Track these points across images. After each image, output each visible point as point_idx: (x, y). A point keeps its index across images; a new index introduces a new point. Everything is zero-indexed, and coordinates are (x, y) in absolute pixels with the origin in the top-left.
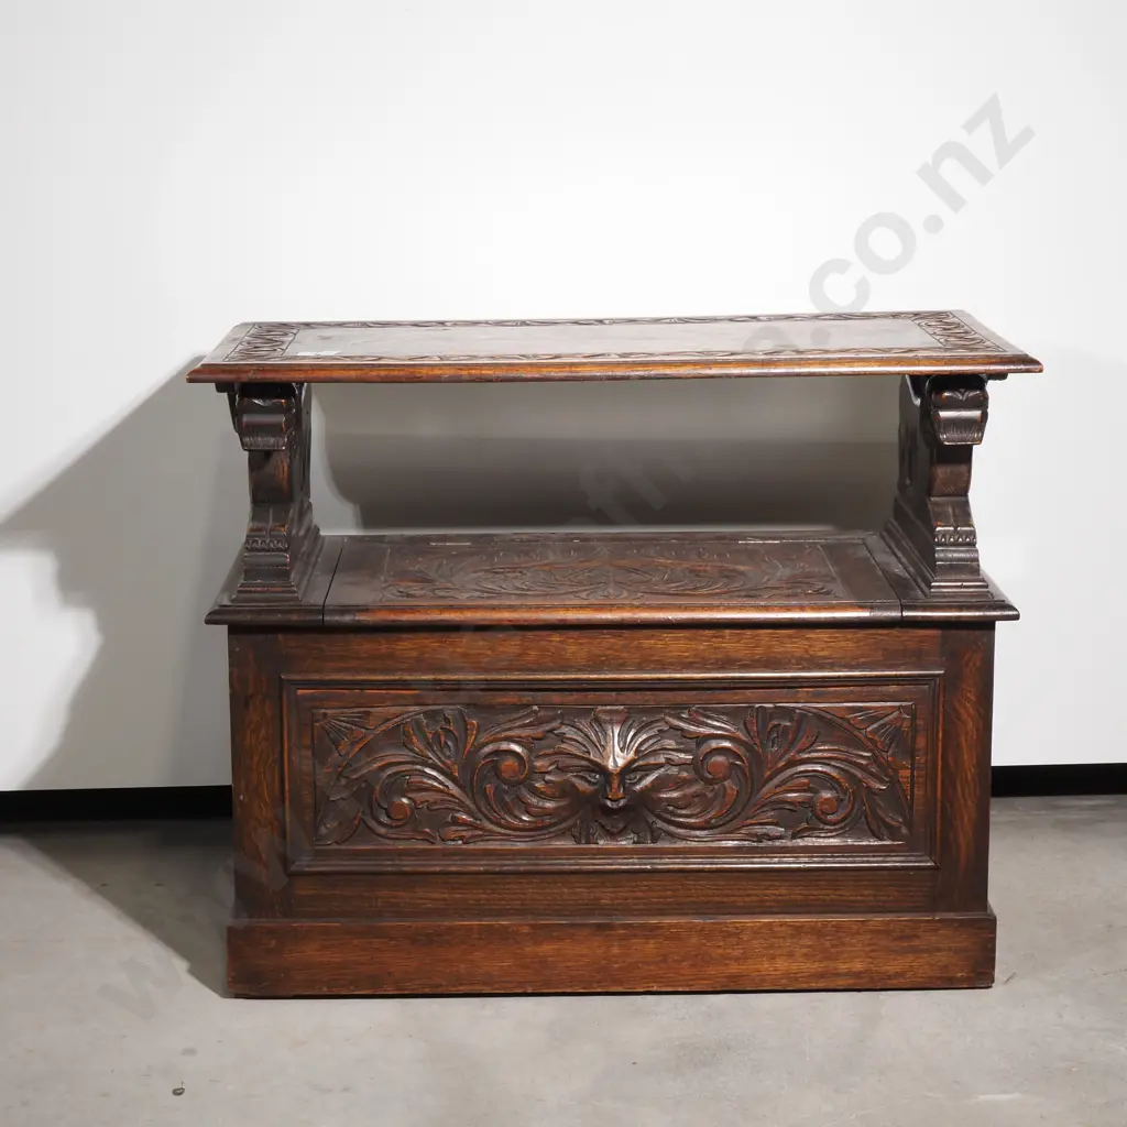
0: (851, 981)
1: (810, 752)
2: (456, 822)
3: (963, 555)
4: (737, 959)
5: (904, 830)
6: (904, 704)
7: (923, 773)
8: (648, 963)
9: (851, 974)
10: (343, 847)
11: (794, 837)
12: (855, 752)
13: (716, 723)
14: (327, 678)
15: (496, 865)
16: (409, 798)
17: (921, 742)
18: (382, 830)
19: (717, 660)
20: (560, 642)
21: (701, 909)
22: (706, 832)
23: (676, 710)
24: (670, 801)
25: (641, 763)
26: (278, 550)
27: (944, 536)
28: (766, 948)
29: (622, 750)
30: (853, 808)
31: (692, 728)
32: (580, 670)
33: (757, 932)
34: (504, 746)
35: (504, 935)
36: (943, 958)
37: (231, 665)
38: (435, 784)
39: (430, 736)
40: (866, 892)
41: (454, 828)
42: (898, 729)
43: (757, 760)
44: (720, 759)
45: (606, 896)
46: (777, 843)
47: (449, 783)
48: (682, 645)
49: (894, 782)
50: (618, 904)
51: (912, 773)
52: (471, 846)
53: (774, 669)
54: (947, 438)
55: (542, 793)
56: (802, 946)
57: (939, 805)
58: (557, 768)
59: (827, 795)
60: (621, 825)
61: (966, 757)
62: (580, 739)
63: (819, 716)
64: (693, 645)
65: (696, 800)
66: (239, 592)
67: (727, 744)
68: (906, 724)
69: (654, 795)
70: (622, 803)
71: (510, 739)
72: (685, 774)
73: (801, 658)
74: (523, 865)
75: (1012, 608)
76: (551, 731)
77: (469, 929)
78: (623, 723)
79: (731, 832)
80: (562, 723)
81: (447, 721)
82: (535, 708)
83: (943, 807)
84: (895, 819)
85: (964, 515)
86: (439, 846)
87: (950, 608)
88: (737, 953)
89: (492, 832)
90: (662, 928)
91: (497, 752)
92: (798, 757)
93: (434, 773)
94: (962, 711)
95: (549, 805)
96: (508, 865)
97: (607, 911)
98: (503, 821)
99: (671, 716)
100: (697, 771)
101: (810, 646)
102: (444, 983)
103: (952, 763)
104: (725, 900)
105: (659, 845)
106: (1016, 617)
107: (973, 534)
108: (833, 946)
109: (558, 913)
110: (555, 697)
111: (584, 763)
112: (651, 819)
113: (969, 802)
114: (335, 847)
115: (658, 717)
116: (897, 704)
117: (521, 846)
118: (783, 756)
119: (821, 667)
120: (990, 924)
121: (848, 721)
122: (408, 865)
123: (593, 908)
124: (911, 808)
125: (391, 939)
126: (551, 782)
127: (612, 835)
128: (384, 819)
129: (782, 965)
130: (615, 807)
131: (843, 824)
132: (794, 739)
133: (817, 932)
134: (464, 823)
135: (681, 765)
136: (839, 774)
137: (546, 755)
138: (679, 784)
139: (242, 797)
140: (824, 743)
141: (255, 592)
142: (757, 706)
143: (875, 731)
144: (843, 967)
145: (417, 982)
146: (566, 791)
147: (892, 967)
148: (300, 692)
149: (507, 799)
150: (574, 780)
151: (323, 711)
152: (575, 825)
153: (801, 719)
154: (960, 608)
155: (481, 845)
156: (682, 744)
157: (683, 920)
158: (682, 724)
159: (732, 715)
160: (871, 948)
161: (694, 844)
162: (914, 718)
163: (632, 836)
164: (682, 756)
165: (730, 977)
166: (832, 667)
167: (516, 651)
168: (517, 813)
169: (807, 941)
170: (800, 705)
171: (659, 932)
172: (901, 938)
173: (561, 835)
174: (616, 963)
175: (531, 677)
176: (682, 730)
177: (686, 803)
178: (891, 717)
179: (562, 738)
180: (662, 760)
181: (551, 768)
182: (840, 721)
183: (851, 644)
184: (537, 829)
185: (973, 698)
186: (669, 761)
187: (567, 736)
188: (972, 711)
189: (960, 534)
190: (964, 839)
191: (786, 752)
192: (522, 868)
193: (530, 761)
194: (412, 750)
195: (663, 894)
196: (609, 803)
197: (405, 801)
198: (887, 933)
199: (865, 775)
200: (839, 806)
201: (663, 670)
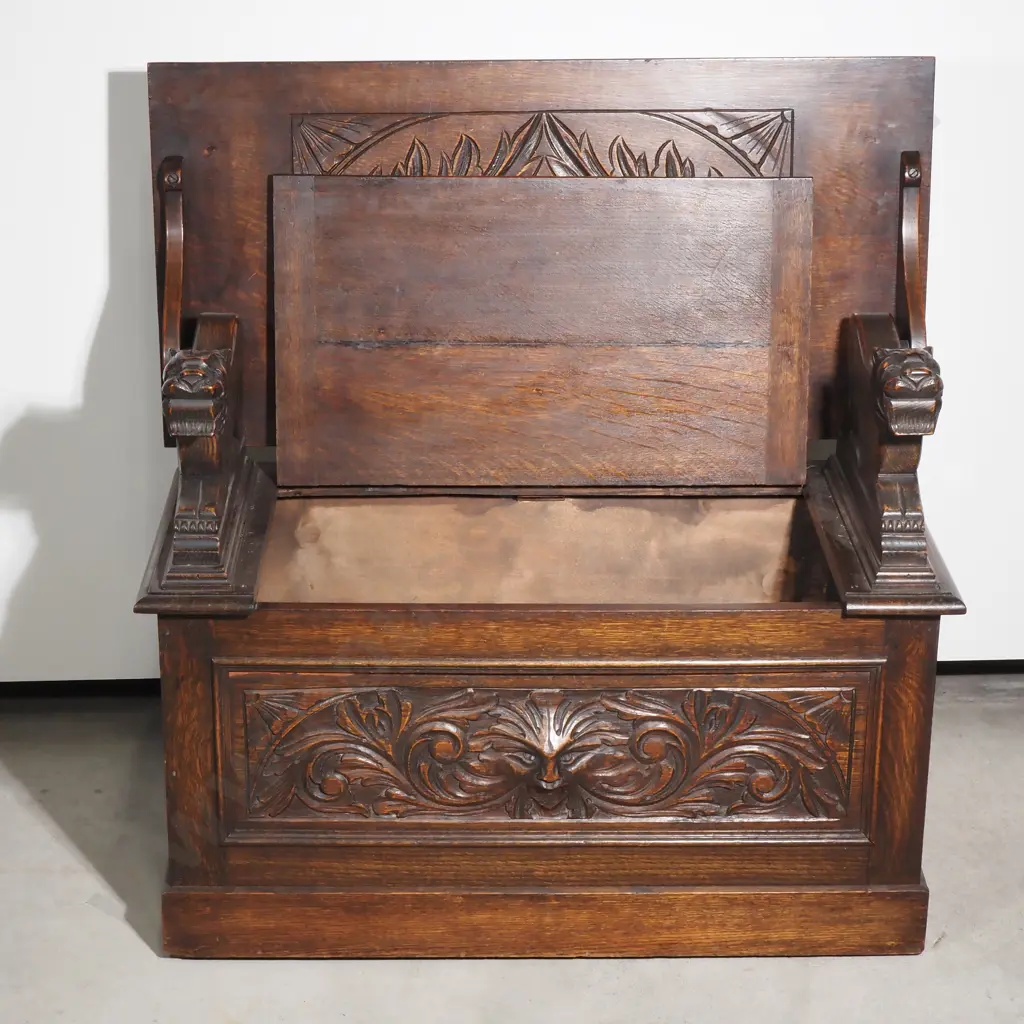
0: (781, 949)
1: (749, 734)
2: (389, 797)
3: (910, 544)
4: (669, 928)
5: (840, 807)
6: (844, 689)
7: (860, 754)
8: (579, 932)
9: (783, 943)
10: (275, 820)
11: (729, 813)
12: (793, 734)
13: (652, 706)
14: (259, 662)
15: (430, 838)
16: (345, 776)
17: (860, 726)
18: (316, 805)
19: (656, 648)
20: (497, 629)
21: (634, 881)
22: (641, 808)
23: (614, 693)
24: (605, 779)
25: (576, 745)
26: (208, 532)
27: (891, 522)
28: (699, 918)
29: (558, 733)
30: (789, 787)
31: (630, 711)
32: (516, 656)
33: (690, 904)
34: (439, 726)
35: (439, 904)
36: (874, 928)
37: (161, 648)
38: (370, 762)
39: (364, 717)
40: (799, 866)
41: (388, 803)
42: (837, 714)
43: (694, 741)
44: (657, 740)
45: (540, 868)
46: (713, 820)
47: (384, 762)
48: (621, 633)
49: (831, 762)
50: (553, 876)
51: (850, 756)
52: (405, 820)
53: (715, 657)
54: (898, 428)
55: (478, 771)
56: (734, 917)
57: (876, 786)
58: (492, 747)
59: (763, 774)
60: (556, 802)
61: (905, 740)
62: (516, 721)
63: (757, 701)
64: (632, 633)
65: (631, 778)
66: (169, 578)
67: (662, 726)
68: (846, 709)
69: (589, 775)
70: (557, 784)
71: (445, 720)
72: (620, 754)
73: (742, 647)
74: (457, 839)
75: (958, 601)
76: (487, 712)
77: (403, 898)
78: (559, 705)
79: (667, 809)
80: (497, 705)
81: (381, 702)
82: (471, 690)
83: (880, 788)
84: (831, 798)
85: (911, 497)
86: (372, 820)
87: (895, 601)
88: (668, 923)
89: (426, 808)
90: (594, 899)
91: (433, 732)
92: (735, 738)
93: (368, 751)
94: (904, 698)
95: (484, 782)
96: (443, 839)
97: (542, 882)
98: (437, 798)
99: (608, 699)
100: (632, 751)
101: (751, 635)
102: (378, 948)
103: (890, 747)
104: (659, 872)
105: (593, 820)
106: (963, 612)
107: (921, 518)
108: (766, 917)
109: (493, 884)
110: (490, 681)
111: (519, 744)
112: (586, 795)
113: (907, 783)
114: (269, 819)
115: (593, 699)
116: (838, 689)
117: (455, 820)
118: (720, 737)
119: (762, 655)
120: (924, 897)
121: (787, 704)
122: (342, 838)
123: (527, 879)
124: (848, 788)
125: (326, 908)
126: (487, 761)
127: (546, 810)
128: (318, 794)
129: (713, 934)
130: (550, 788)
131: (778, 802)
132: (731, 724)
133: (750, 903)
134: (398, 799)
135: (618, 745)
136: (776, 755)
137: (481, 736)
138: (616, 763)
139: (174, 774)
140: (762, 725)
141: (185, 578)
142: (695, 690)
143: (814, 715)
144: (774, 936)
145: (351, 947)
146: (500, 769)
147: (824, 935)
148: (231, 674)
149: (442, 776)
150: (509, 760)
151: (255, 692)
152: (509, 801)
153: (740, 703)
154: (906, 601)
155: (415, 820)
156: (617, 725)
157: (617, 893)
158: (619, 708)
159: (670, 697)
160: (802, 919)
161: (628, 820)
162: (853, 705)
163: (567, 811)
164: (618, 737)
165: (661, 945)
166: (772, 655)
167: (453, 638)
168: (451, 789)
169: (738, 912)
170: (738, 690)
171: (592, 903)
172: (833, 910)
173: (494, 810)
174: (549, 931)
175: (467, 663)
176: (619, 712)
177: (622, 781)
178: (830, 701)
179: (498, 719)
180: (597, 740)
181: (486, 747)
182: (779, 705)
183: (792, 633)
184: (471, 805)
185: (914, 684)
186: (605, 742)
187: (502, 717)
188: (913, 698)
189: (908, 519)
190: (900, 817)
191: (723, 735)
192: (456, 843)
193: (465, 741)
194: (344, 730)
195: (595, 867)
196: (544, 785)
197: (338, 776)
198: (820, 904)
199: (803, 756)
200: (775, 784)
201: (600, 657)
